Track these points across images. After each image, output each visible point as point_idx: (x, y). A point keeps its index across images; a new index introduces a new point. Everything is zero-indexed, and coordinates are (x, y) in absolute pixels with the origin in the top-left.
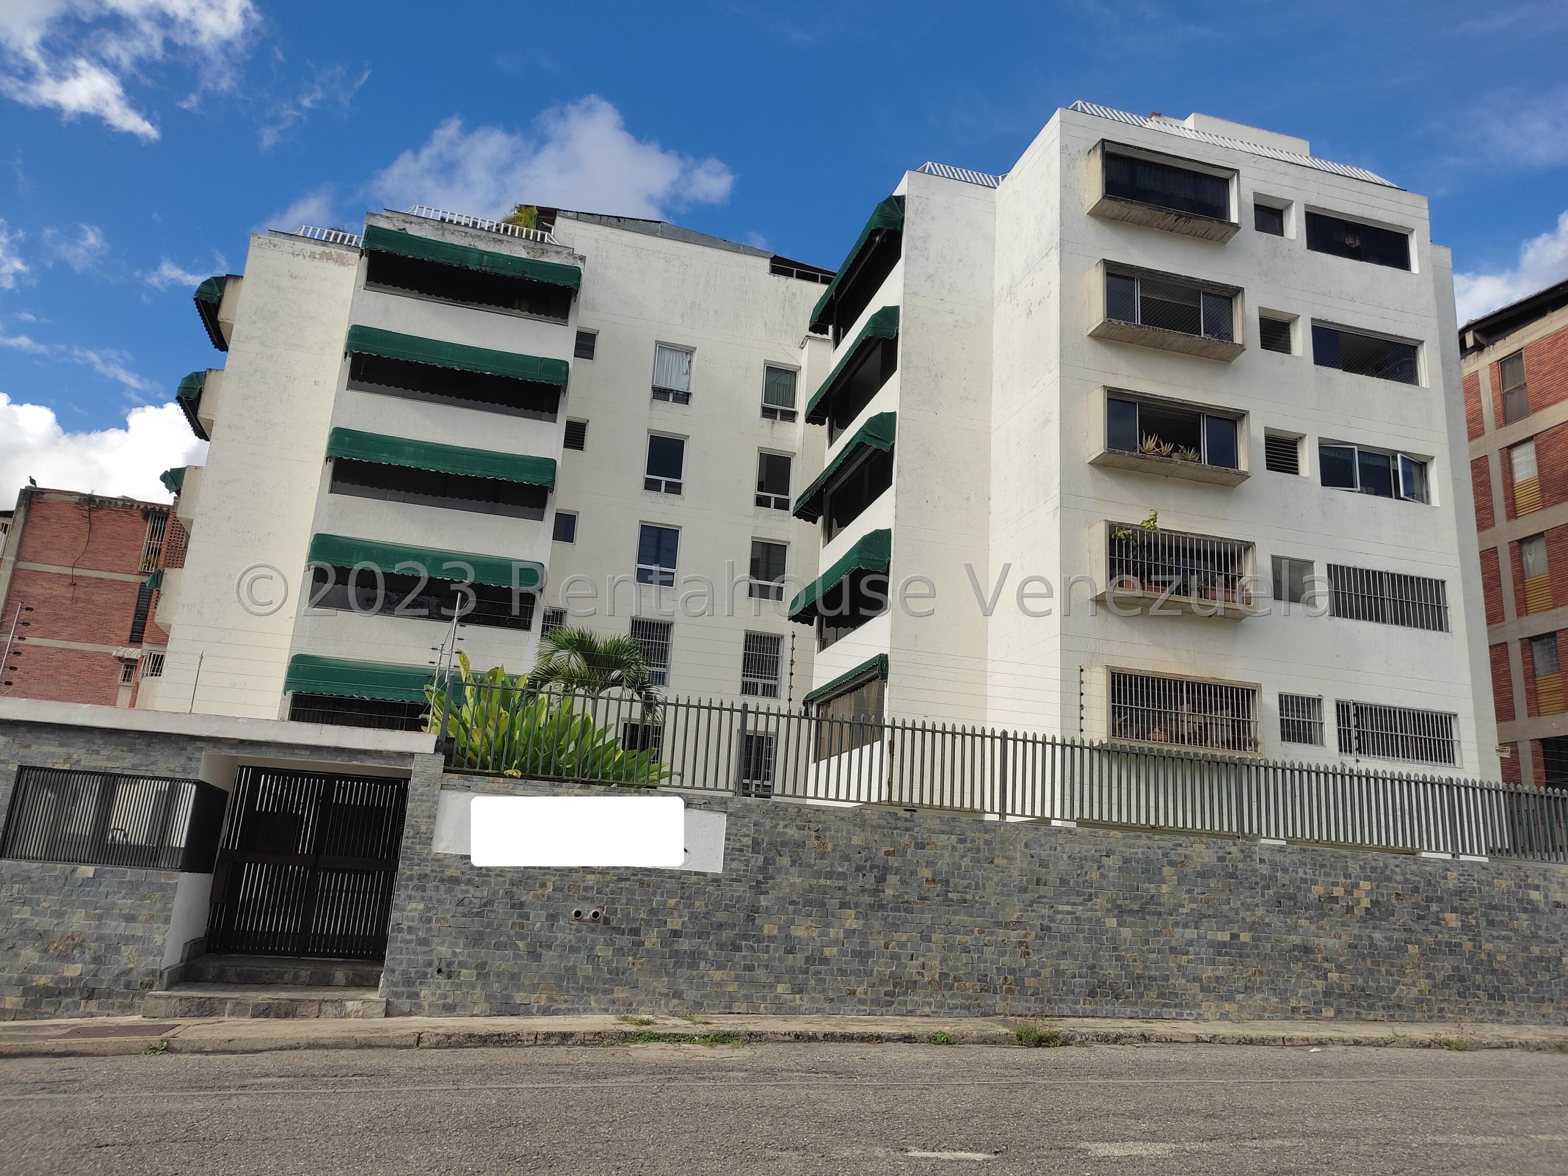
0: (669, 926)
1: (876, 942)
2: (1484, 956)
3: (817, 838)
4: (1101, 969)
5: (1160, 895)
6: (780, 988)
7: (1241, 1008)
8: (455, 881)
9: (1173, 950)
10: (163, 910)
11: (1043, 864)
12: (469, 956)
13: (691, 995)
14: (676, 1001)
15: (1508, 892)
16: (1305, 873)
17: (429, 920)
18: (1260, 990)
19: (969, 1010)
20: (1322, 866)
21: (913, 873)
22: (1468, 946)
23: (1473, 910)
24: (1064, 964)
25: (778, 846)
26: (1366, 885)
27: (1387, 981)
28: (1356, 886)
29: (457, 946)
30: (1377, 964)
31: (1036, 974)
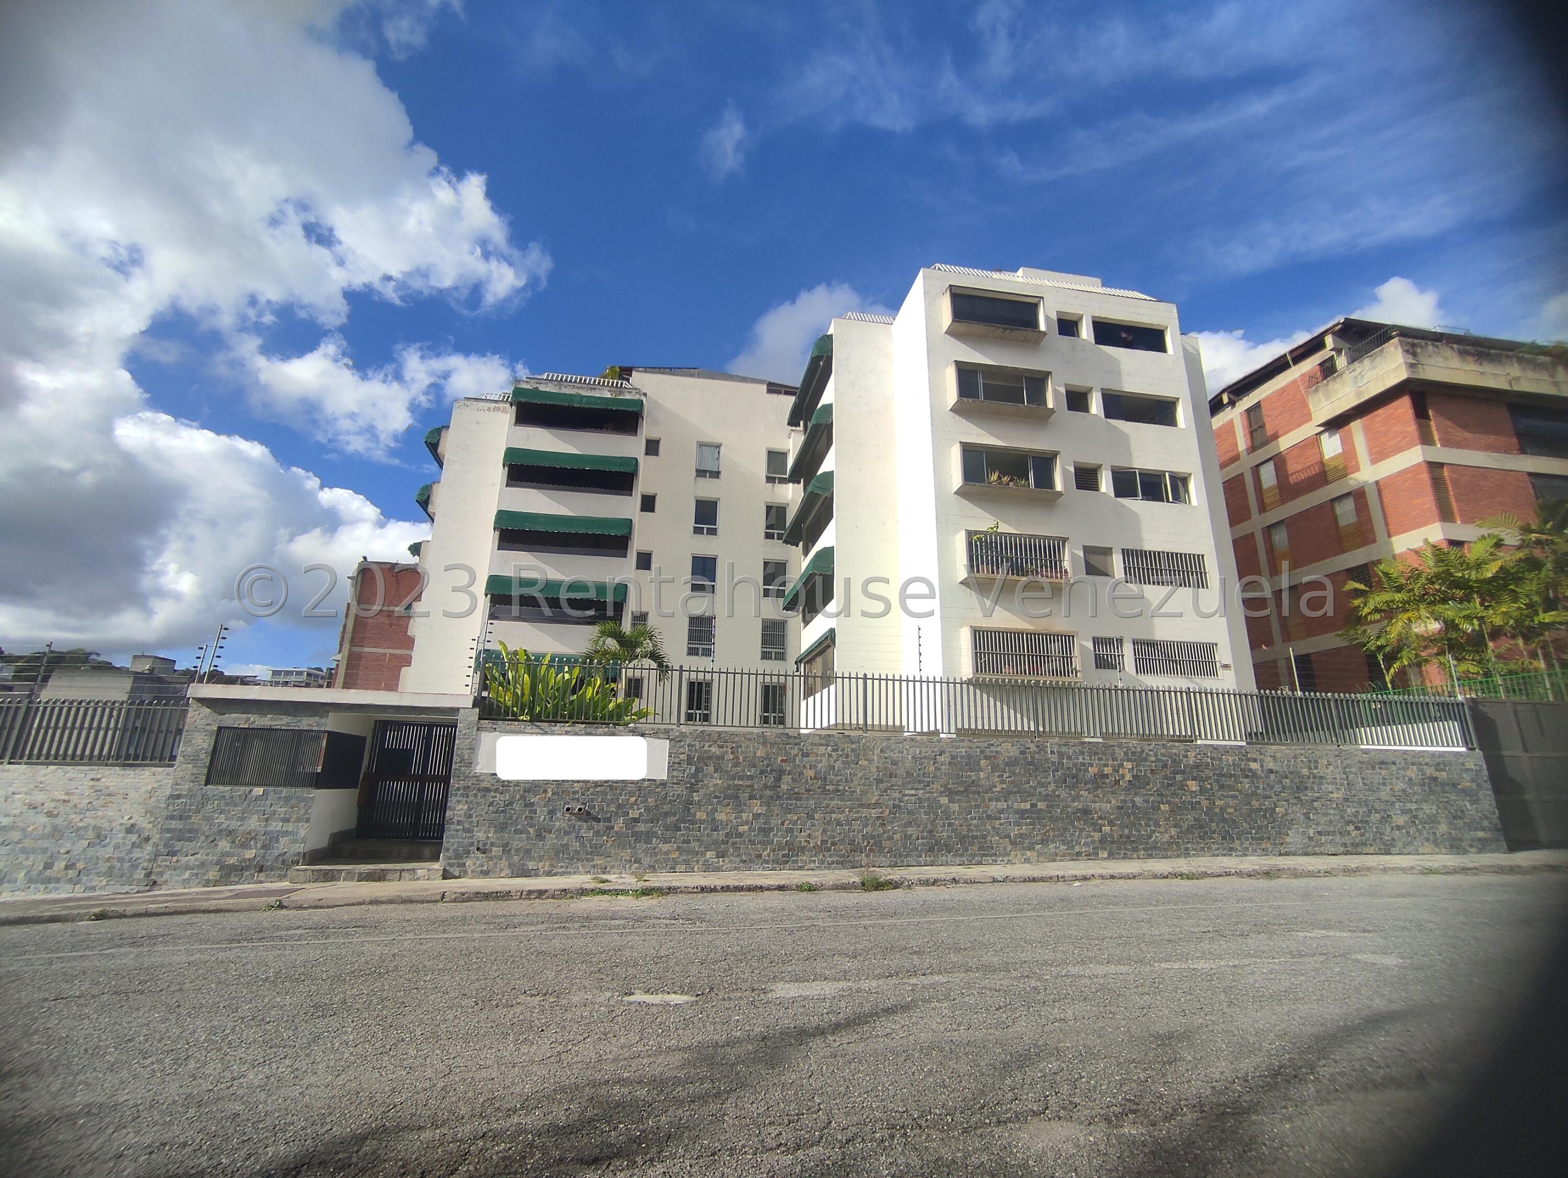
0: (631, 815)
1: (774, 822)
2: (1217, 810)
3: (732, 753)
4: (937, 832)
5: (979, 779)
6: (709, 855)
7: (1039, 855)
8: (487, 790)
9: (989, 817)
10: (306, 813)
11: (894, 763)
12: (497, 838)
13: (647, 861)
14: (636, 865)
15: (1234, 764)
16: (1084, 759)
17: (471, 816)
18: (1053, 841)
19: (842, 864)
20: (1096, 754)
21: (801, 773)
22: (1205, 803)
23: (1208, 778)
24: (910, 830)
25: (705, 759)
26: (1128, 765)
27: (1146, 831)
28: (1122, 765)
29: (489, 832)
30: (1139, 819)
31: (890, 838)
